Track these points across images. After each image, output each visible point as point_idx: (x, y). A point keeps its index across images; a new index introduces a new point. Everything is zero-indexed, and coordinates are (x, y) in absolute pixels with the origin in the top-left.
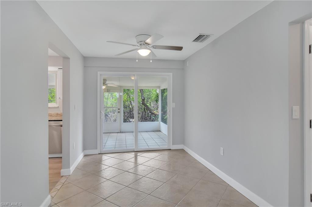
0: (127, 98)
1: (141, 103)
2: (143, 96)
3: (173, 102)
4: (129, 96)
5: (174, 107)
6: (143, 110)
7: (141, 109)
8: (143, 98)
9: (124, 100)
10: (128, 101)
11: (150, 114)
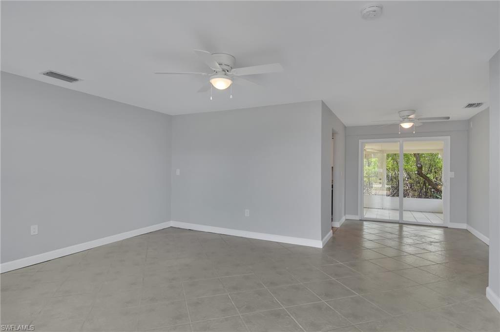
0: (392, 166)
1: (416, 172)
2: (419, 162)
3: (451, 171)
4: (397, 162)
5: (453, 177)
6: (422, 185)
7: (419, 183)
8: (419, 165)
9: (388, 168)
10: (395, 169)
11: (433, 190)
